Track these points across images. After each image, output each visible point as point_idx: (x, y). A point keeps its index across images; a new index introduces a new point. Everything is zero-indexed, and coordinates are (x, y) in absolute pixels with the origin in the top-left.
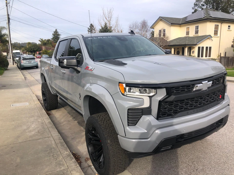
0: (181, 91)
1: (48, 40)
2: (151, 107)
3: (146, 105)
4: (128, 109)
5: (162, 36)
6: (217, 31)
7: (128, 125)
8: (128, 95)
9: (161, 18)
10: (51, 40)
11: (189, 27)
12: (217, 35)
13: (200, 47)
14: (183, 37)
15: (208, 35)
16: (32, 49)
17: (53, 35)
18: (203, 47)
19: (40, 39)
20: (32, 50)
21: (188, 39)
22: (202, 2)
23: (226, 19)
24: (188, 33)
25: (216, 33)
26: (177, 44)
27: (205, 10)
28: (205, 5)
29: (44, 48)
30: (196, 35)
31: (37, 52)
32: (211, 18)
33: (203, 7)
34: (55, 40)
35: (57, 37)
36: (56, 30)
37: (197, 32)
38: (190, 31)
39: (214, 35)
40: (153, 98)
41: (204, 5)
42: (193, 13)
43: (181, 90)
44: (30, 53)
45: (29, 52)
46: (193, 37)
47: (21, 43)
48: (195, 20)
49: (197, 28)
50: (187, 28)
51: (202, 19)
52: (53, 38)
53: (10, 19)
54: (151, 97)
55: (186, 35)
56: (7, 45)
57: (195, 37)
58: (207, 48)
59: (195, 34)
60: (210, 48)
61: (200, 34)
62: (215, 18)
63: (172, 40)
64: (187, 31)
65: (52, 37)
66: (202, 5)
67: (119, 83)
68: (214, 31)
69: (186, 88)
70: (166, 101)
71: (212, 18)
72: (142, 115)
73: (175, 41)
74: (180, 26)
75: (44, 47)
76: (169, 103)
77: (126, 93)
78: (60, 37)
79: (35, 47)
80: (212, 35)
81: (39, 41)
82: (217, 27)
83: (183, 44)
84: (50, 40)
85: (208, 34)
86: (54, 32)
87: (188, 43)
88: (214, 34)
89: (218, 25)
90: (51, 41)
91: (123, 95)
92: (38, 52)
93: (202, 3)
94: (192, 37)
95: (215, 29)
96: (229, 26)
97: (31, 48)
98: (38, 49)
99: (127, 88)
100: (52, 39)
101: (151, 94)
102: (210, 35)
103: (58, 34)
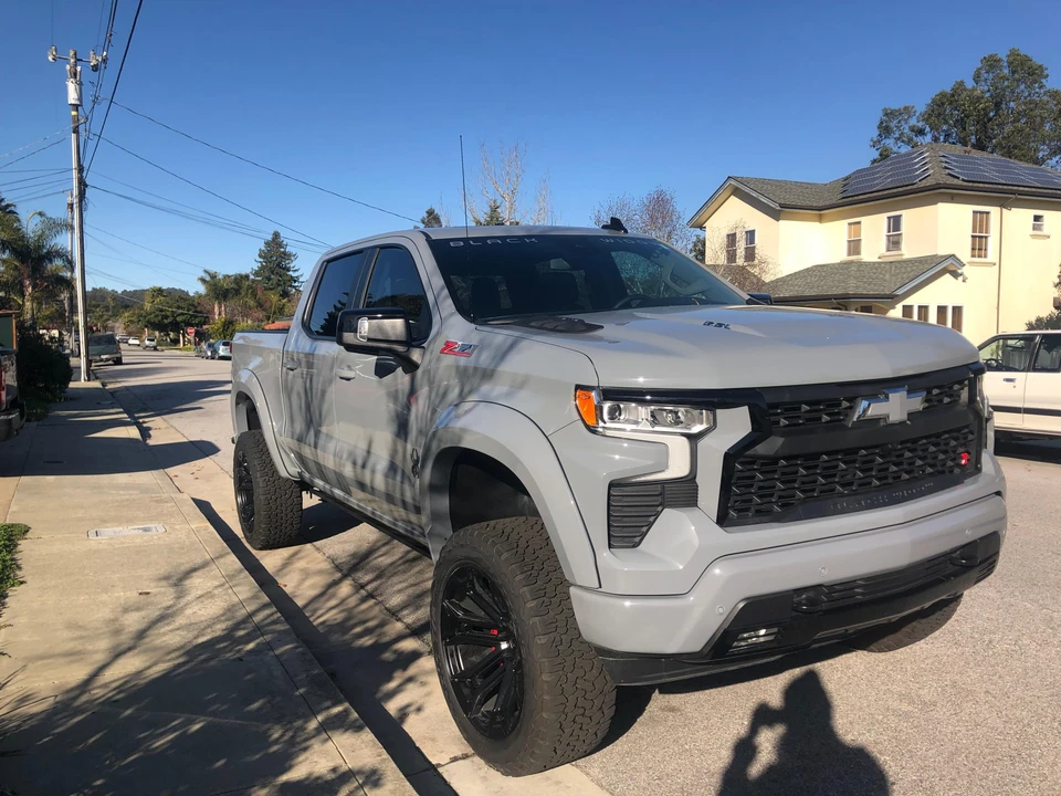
0: (808, 420)
1: (240, 279)
2: (695, 477)
3: (678, 467)
4: (612, 485)
5: (740, 261)
6: (986, 237)
7: (610, 546)
8: (609, 433)
9: (733, 182)
10: (252, 277)
11: (859, 223)
12: (985, 257)
13: (911, 307)
14: (834, 264)
15: (942, 257)
16: (167, 317)
17: (260, 256)
18: (926, 307)
19: (206, 271)
20: (166, 321)
21: (858, 270)
22: (914, 118)
23: (1021, 189)
24: (854, 246)
25: (979, 245)
26: (807, 293)
27: (927, 151)
28: (928, 129)
29: (219, 313)
30: (893, 256)
31: (189, 331)
32: (956, 181)
33: (919, 139)
34: (269, 279)
35: (278, 265)
36: (276, 235)
37: (894, 243)
38: (862, 237)
39: (973, 256)
40: (702, 444)
41: (921, 132)
42: (874, 161)
43: (808, 415)
44: (157, 333)
45: (154, 329)
46: (879, 263)
47: (120, 292)
48: (885, 192)
49: (895, 224)
50: (849, 224)
51: (915, 186)
52: (262, 268)
53: (87, 186)
54: (693, 439)
55: (849, 254)
56: (62, 296)
57: (885, 263)
58: (942, 310)
59: (888, 250)
60: (957, 310)
61: (909, 251)
62: (970, 184)
63: (787, 276)
64: (850, 237)
65: (256, 266)
66: (912, 129)
67: (578, 387)
68: (970, 238)
69: (824, 410)
70: (750, 457)
71: (960, 182)
72: (664, 505)
73: (799, 282)
74: (820, 219)
75: (220, 308)
76: (763, 465)
77: (601, 424)
78: (292, 265)
79: (179, 308)
80: (964, 254)
81: (200, 283)
82: (980, 222)
83: (835, 291)
84: (247, 277)
85: (942, 251)
86: (267, 243)
87: (857, 287)
88: (973, 249)
89: (988, 213)
90: (253, 281)
91: (592, 430)
92: (191, 330)
93: (913, 122)
94: (874, 263)
95: (974, 230)
96: (1037, 218)
97: (161, 311)
98: (192, 316)
99: (607, 406)
100: (257, 274)
101: (696, 429)
102: (953, 255)
103: (284, 253)
